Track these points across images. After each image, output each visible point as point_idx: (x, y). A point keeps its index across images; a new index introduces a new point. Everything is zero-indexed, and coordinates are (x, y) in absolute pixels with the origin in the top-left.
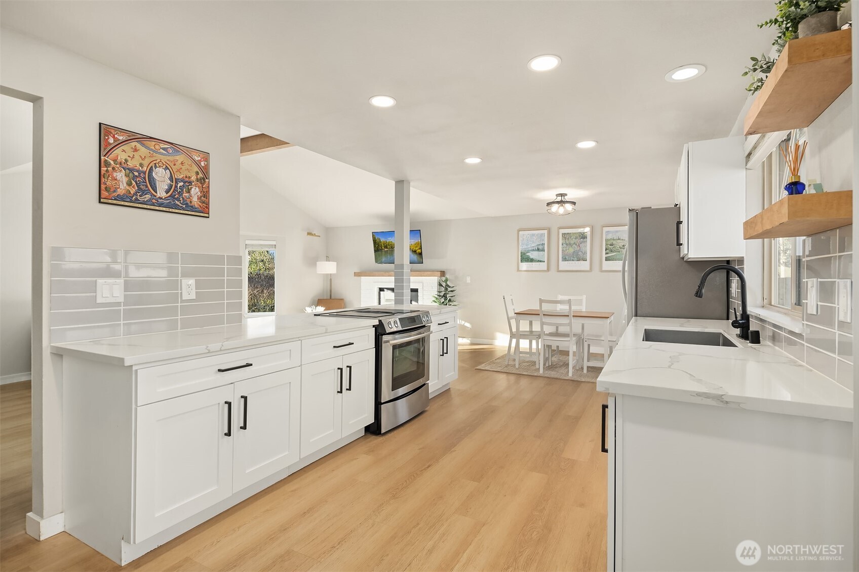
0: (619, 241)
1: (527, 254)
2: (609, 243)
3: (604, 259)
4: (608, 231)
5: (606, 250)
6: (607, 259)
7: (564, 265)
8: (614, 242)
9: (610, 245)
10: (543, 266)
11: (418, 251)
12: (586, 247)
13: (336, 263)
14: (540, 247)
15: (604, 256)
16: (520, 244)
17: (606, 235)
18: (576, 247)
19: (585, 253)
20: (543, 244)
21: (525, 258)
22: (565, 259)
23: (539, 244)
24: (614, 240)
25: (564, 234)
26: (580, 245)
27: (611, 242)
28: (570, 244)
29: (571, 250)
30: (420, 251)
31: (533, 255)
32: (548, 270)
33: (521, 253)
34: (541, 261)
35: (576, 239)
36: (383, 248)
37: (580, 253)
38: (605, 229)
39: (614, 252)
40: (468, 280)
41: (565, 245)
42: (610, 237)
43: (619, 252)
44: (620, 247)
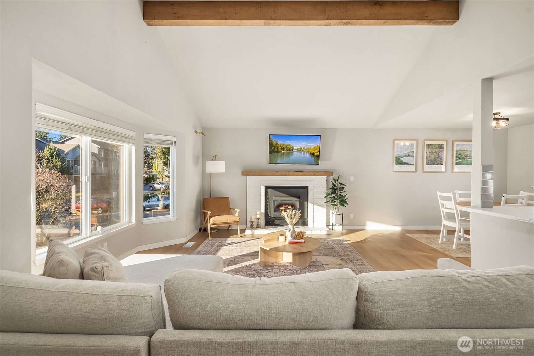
0: (464, 152)
1: (401, 159)
2: (458, 152)
3: (455, 164)
4: (458, 144)
5: (456, 157)
6: (457, 164)
7: (428, 168)
8: (461, 152)
9: (459, 154)
10: (412, 168)
11: (315, 154)
12: (442, 154)
13: (225, 162)
14: (411, 154)
15: (455, 162)
16: (395, 151)
17: (456, 147)
18: (436, 154)
19: (442, 159)
20: (413, 152)
21: (399, 162)
22: (428, 163)
23: (409, 151)
24: (461, 150)
25: (428, 145)
26: (439, 154)
27: (459, 152)
28: (432, 152)
29: (433, 157)
30: (318, 154)
31: (404, 160)
32: (416, 171)
33: (396, 158)
34: (411, 165)
35: (436, 149)
36: (279, 150)
37: (439, 159)
38: (456, 143)
39: (461, 159)
40: (352, 178)
41: (428, 153)
42: (458, 148)
43: (464, 159)
44: (465, 156)
